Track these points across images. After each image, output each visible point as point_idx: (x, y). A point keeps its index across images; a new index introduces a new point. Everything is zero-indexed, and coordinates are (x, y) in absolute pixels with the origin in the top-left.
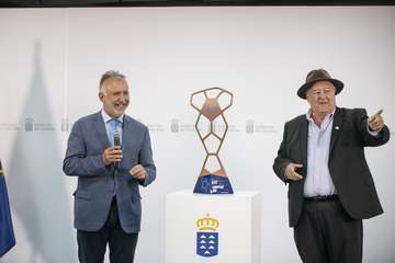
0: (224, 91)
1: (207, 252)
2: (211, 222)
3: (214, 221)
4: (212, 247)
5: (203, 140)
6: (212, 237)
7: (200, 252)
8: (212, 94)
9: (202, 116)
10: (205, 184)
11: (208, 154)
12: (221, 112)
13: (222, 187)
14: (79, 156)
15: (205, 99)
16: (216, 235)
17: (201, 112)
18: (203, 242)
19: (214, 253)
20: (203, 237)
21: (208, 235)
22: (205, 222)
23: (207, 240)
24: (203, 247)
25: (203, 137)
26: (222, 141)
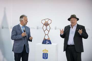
0: (49, 20)
1: (45, 58)
2: (46, 51)
3: (47, 50)
4: (46, 57)
5: (44, 31)
6: (46, 54)
7: (43, 58)
8: (47, 20)
9: (44, 26)
10: (45, 42)
11: (46, 35)
12: (49, 25)
13: (49, 42)
14: (15, 35)
15: (45, 21)
16: (47, 54)
17: (44, 25)
18: (44, 55)
19: (47, 58)
20: (44, 54)
21: (45, 54)
22: (45, 51)
23: (45, 55)
24: (44, 57)
25: (44, 30)
26: (49, 31)
